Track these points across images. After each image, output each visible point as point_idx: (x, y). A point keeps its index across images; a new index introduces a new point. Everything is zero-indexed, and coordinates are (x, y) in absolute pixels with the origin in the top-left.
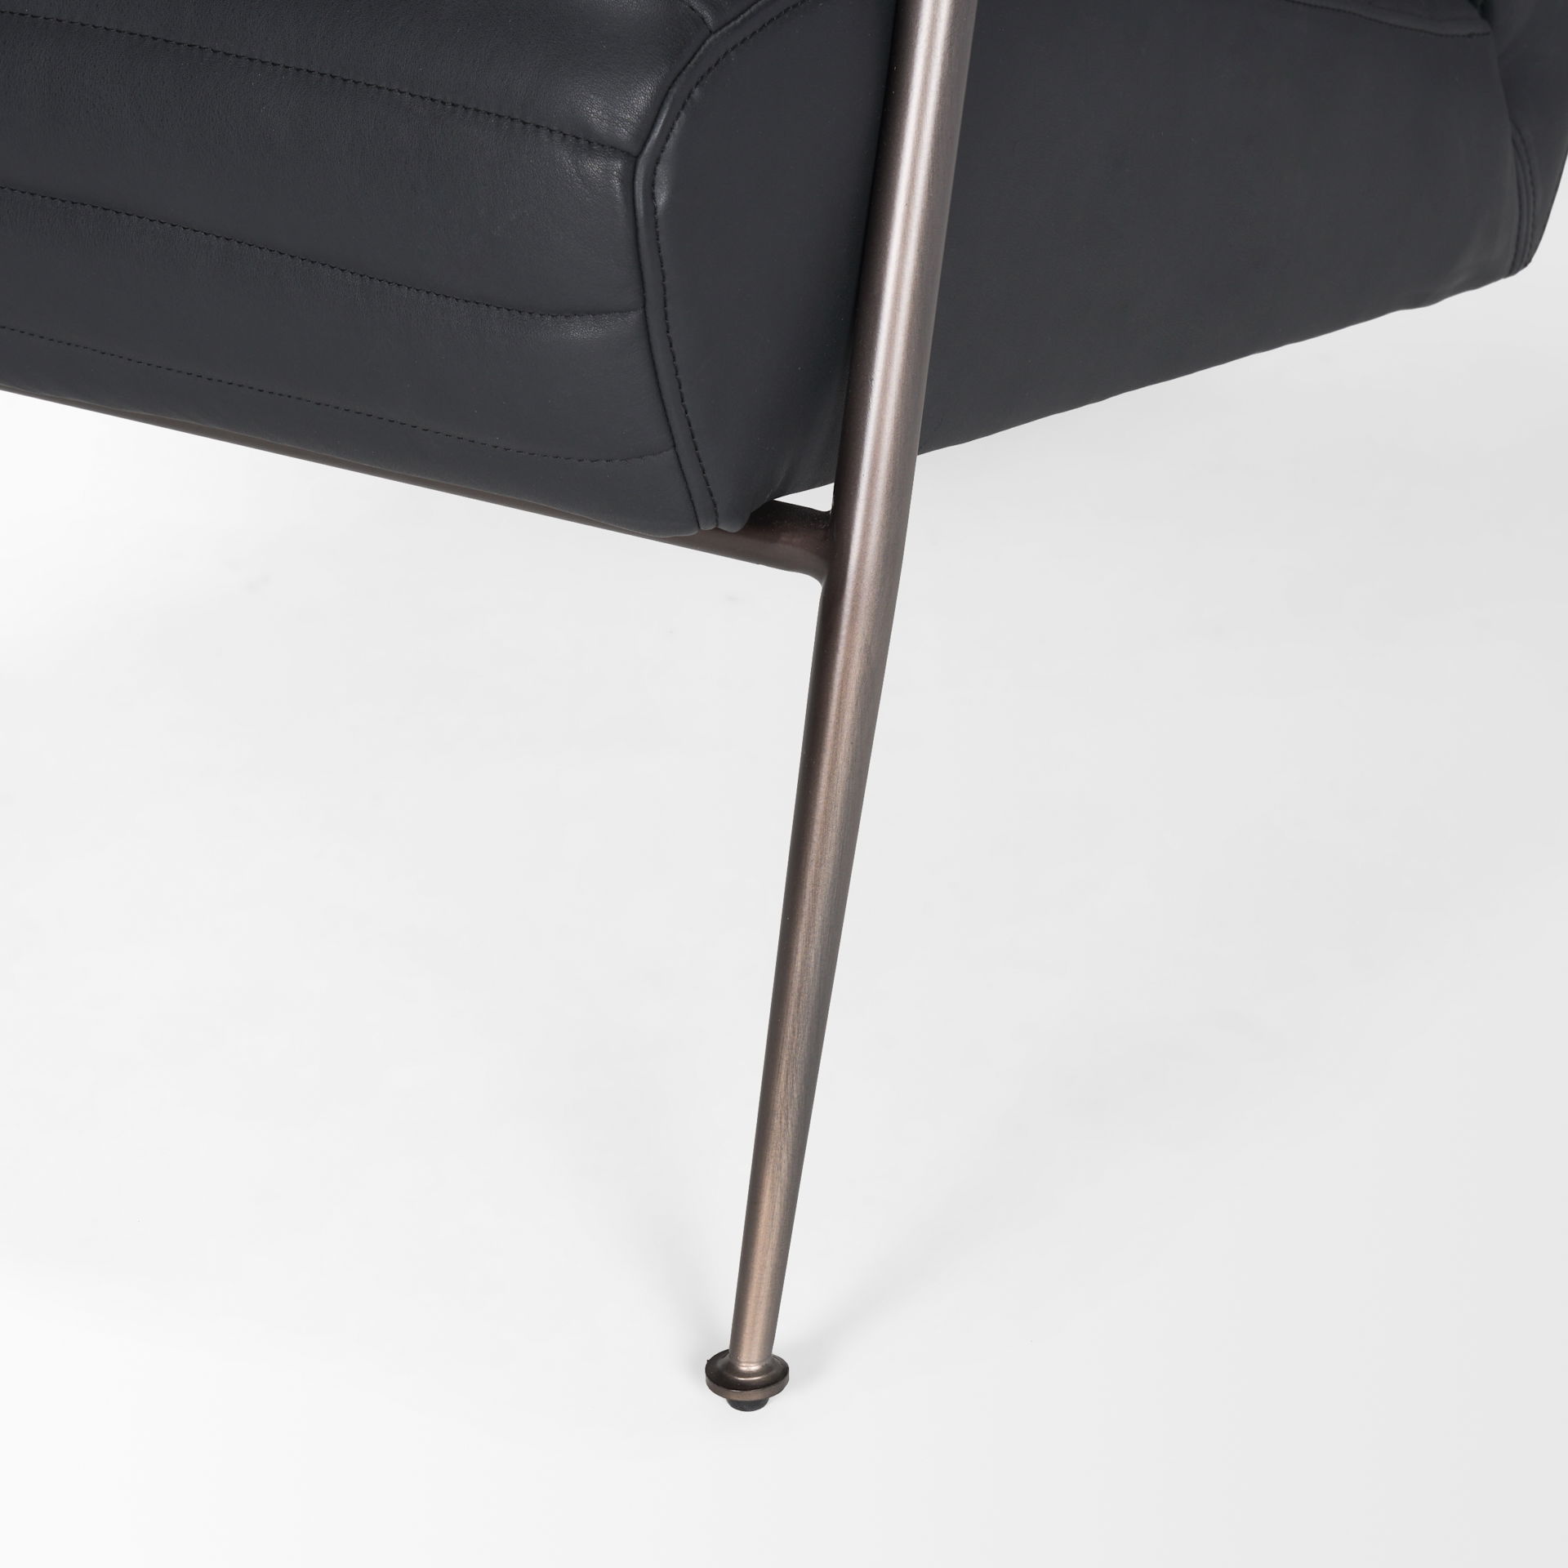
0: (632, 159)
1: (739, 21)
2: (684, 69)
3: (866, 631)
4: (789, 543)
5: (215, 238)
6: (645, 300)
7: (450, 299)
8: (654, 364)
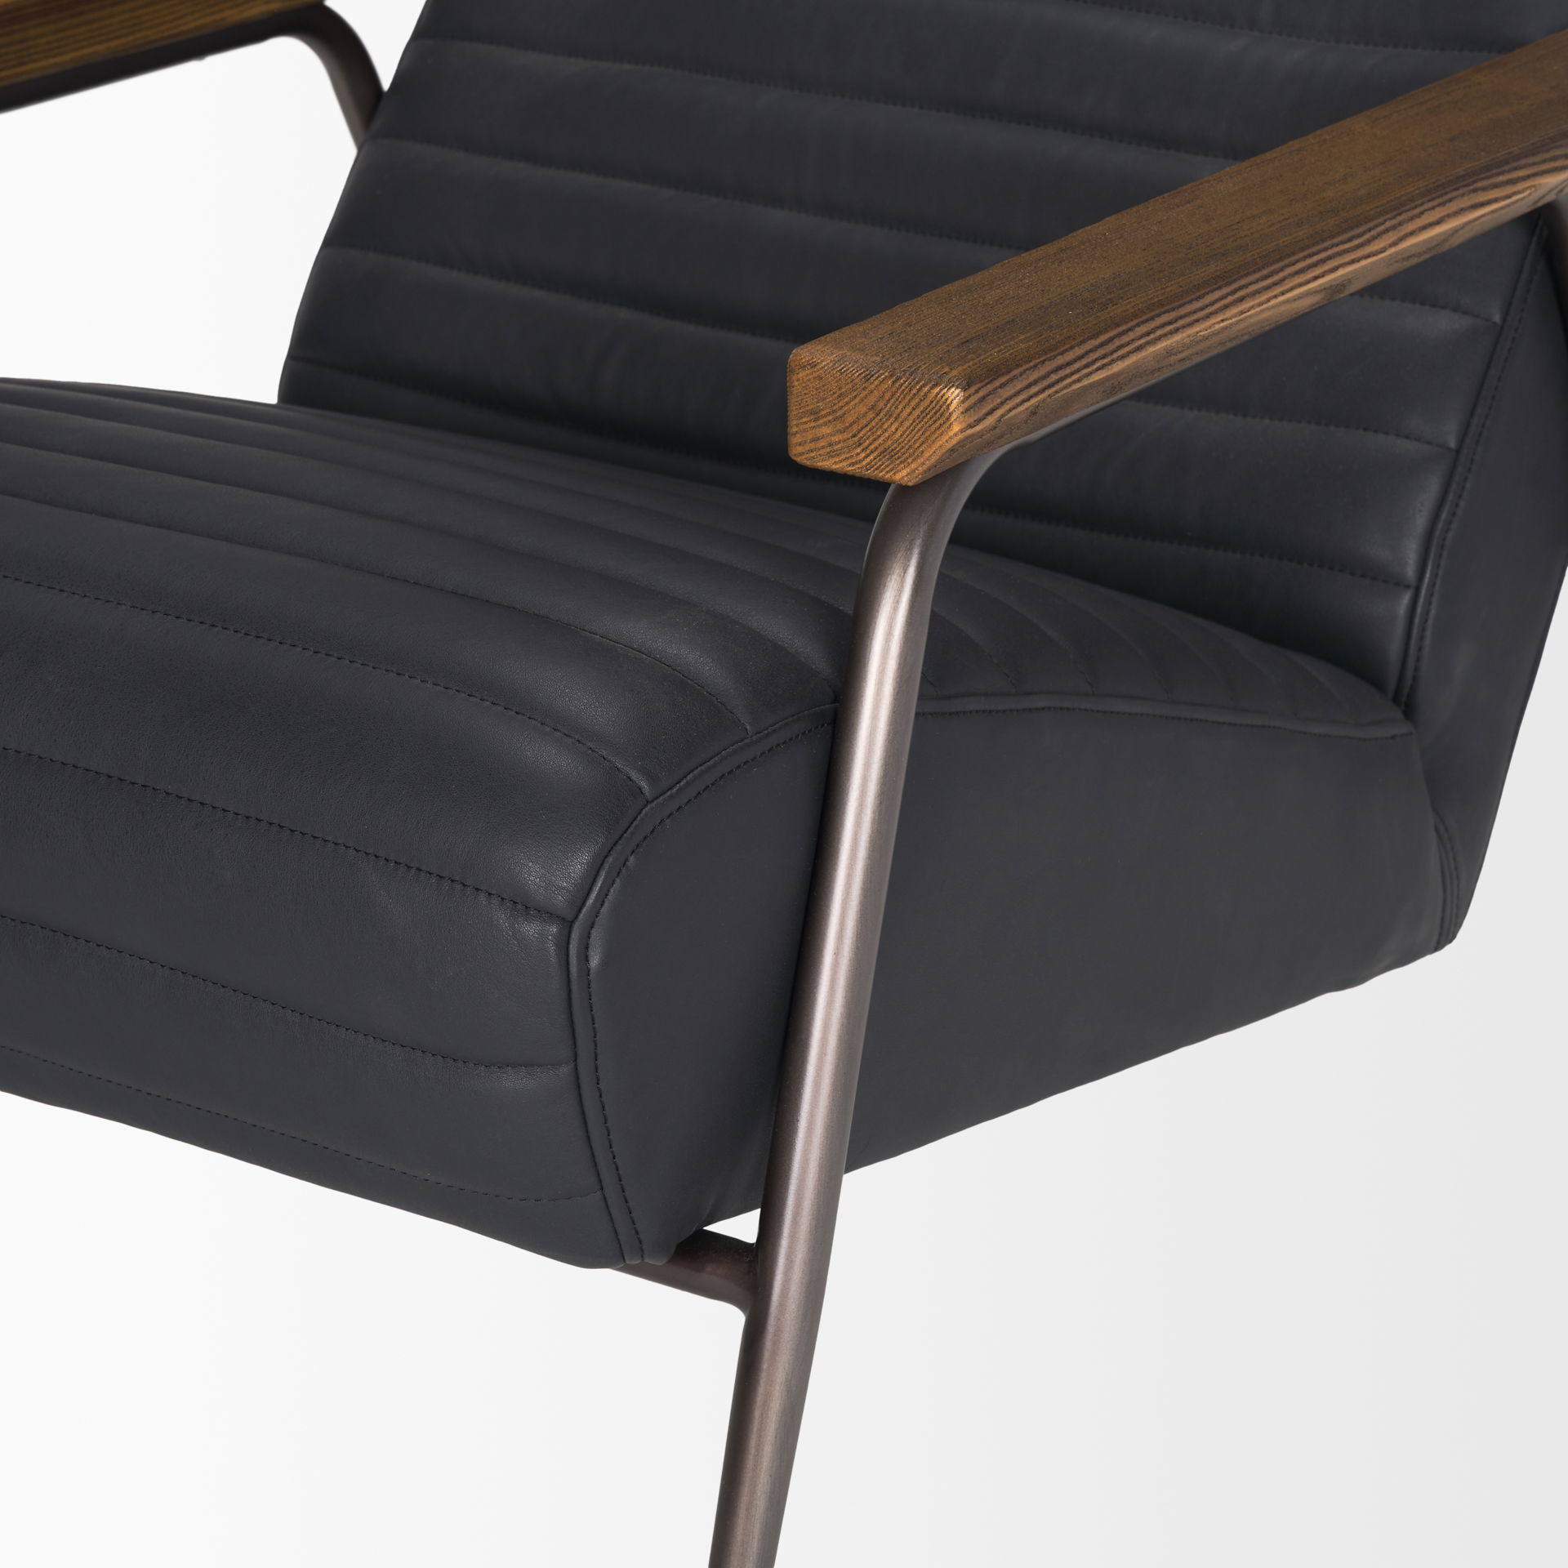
0: (568, 924)
1: (674, 790)
2: (620, 838)
3: (787, 1365)
4: (713, 1273)
5: (160, 967)
6: (576, 1055)
7: (387, 1043)
8: (583, 1113)
